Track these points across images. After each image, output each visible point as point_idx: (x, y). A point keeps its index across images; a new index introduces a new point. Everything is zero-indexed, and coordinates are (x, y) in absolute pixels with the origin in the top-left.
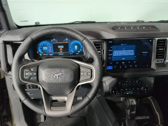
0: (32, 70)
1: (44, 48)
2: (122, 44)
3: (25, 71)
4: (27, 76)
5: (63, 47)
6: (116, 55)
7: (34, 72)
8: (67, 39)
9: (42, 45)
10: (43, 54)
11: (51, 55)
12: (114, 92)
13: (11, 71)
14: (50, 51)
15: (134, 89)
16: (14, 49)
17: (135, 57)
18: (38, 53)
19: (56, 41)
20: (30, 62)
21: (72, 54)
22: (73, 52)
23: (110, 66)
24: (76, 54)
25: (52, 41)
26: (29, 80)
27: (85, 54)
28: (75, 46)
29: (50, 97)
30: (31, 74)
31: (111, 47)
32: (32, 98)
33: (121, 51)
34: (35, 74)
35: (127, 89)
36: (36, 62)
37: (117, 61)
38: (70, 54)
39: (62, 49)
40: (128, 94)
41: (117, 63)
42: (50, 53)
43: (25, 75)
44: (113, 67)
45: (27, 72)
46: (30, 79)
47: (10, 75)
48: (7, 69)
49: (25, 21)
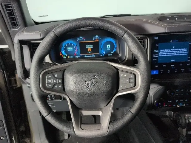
0: (56, 76)
1: (68, 48)
2: (171, 41)
3: (47, 78)
4: (50, 83)
5: (92, 47)
6: (164, 55)
7: (58, 78)
8: (97, 36)
9: (66, 45)
10: (67, 57)
11: (77, 57)
12: (160, 104)
13: (29, 78)
14: (76, 53)
15: (186, 100)
16: (32, 50)
17: (189, 57)
18: (61, 55)
19: (84, 40)
20: (53, 66)
21: (103, 55)
22: (105, 53)
23: (155, 70)
24: (109, 55)
25: (78, 39)
26: (52, 89)
27: (120, 55)
28: (108, 45)
29: (80, 111)
30: (55, 81)
31: (157, 45)
32: (55, 111)
33: (170, 50)
34: (60, 81)
35: (177, 101)
36: (59, 66)
37: (164, 64)
38: (101, 55)
39: (90, 50)
40: (178, 106)
41: (164, 66)
42: (76, 55)
43: (47, 82)
44: (159, 72)
45: (50, 79)
46: (54, 88)
47: (28, 83)
48: (24, 75)
49: (44, 16)
